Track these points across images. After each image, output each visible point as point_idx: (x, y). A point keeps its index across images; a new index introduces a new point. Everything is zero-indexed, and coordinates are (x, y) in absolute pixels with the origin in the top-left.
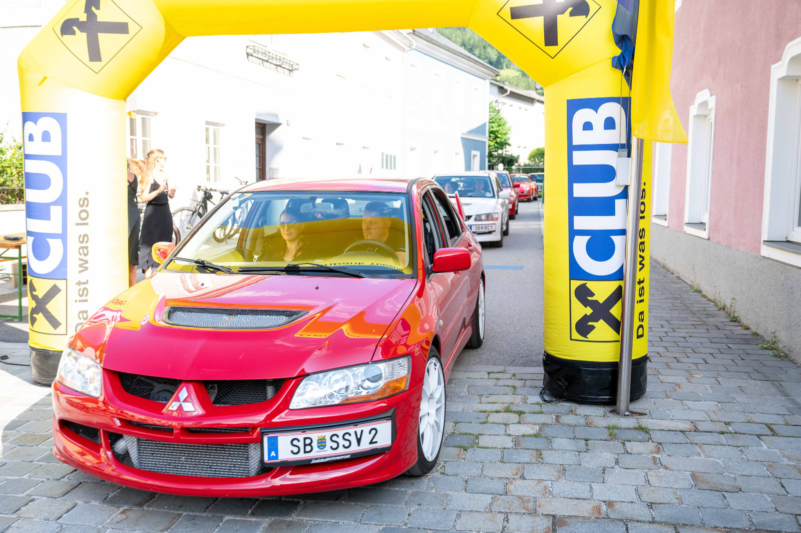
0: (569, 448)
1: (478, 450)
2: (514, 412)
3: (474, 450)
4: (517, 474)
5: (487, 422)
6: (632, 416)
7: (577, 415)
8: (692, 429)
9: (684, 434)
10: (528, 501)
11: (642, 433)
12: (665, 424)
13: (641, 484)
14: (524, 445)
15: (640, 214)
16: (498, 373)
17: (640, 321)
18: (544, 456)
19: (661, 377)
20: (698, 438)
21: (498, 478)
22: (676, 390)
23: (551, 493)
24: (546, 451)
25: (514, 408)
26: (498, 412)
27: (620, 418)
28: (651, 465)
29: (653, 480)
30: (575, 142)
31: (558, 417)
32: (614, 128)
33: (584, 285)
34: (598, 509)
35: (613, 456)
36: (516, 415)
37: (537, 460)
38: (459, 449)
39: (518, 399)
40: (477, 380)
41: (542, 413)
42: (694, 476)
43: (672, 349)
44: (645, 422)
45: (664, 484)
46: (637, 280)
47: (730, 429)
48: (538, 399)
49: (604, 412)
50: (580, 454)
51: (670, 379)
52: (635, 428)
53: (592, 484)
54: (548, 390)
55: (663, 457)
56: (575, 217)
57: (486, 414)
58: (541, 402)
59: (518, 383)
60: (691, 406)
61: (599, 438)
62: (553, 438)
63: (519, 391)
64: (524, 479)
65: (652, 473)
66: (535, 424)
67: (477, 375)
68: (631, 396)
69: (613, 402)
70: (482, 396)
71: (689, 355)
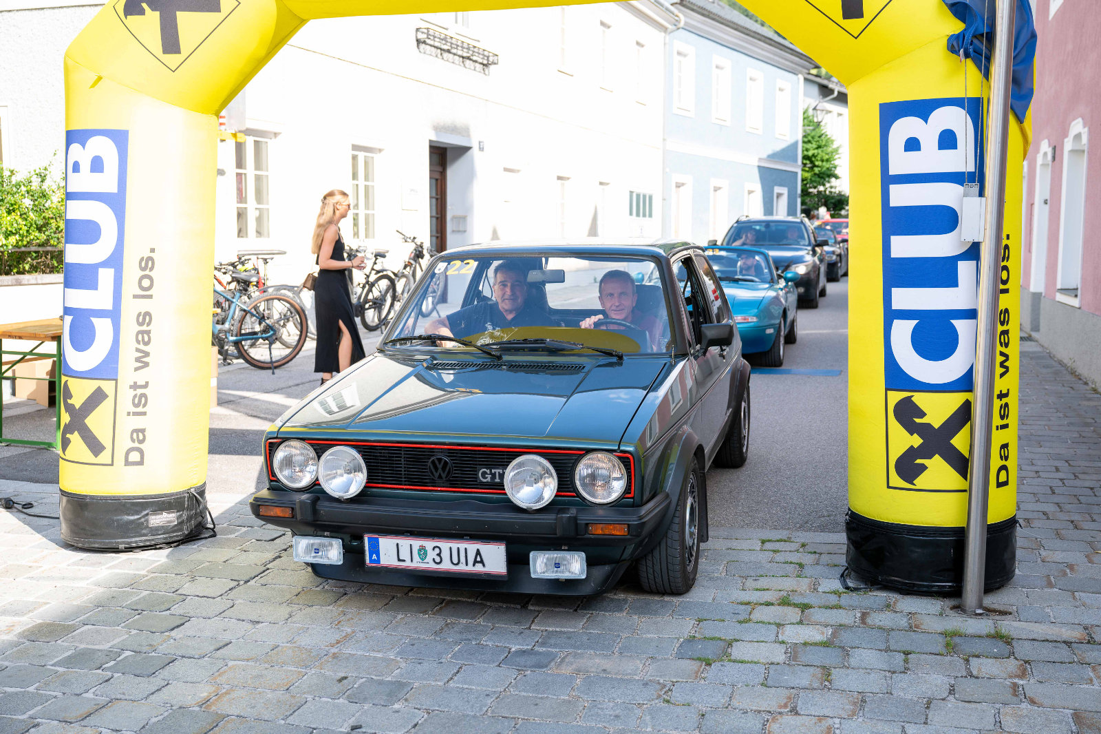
0: (877, 665)
1: (729, 665)
2: (795, 605)
3: (722, 665)
4: (785, 706)
5: (750, 620)
6: (987, 615)
7: (896, 612)
8: (1085, 639)
9: (1069, 647)
11: (1000, 643)
12: (1040, 630)
13: (987, 728)
14: (804, 659)
15: (1000, 286)
16: (778, 541)
17: (1002, 460)
18: (833, 677)
19: (1043, 553)
20: (1092, 655)
21: (755, 711)
22: (1065, 574)
24: (837, 669)
25: (797, 599)
26: (768, 604)
27: (967, 619)
28: (1008, 696)
29: (1008, 721)
30: (893, 171)
31: (864, 616)
32: (954, 147)
33: (908, 400)
35: (946, 679)
36: (797, 609)
37: (822, 684)
38: (698, 663)
39: (804, 585)
40: (742, 553)
41: (840, 608)
42: (1077, 717)
43: (1068, 507)
44: (1008, 626)
46: (997, 392)
48: (837, 585)
49: (942, 608)
50: (894, 676)
51: (1059, 556)
52: (988, 636)
53: (907, 726)
54: (855, 571)
55: (1029, 684)
56: (894, 290)
57: (749, 608)
58: (842, 589)
59: (808, 559)
60: (1088, 602)
61: (929, 650)
62: (852, 648)
63: (808, 571)
64: (797, 714)
65: (1008, 709)
66: (826, 626)
67: (745, 545)
68: (986, 584)
69: (955, 592)
70: (746, 578)
71: (1095, 517)
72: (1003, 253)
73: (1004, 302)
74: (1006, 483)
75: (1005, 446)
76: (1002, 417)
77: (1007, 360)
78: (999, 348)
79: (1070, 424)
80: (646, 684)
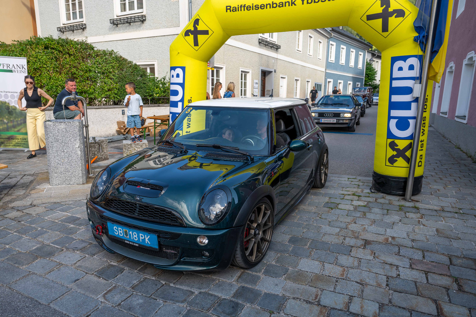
0: (379, 212)
1: (337, 210)
2: (357, 196)
4: (353, 221)
5: (344, 199)
6: (412, 201)
7: (385, 199)
8: (441, 210)
9: (436, 212)
10: (356, 233)
11: (415, 209)
12: (427, 206)
13: (410, 231)
14: (358, 209)
16: (352, 179)
17: (420, 159)
18: (366, 215)
20: (443, 214)
21: (344, 222)
22: (437, 192)
23: (367, 230)
24: (368, 213)
25: (357, 194)
26: (349, 195)
27: (406, 202)
28: (417, 223)
29: (417, 230)
30: (394, 77)
31: (376, 199)
32: (413, 69)
33: (393, 142)
34: (387, 239)
35: (399, 218)
37: (363, 216)
38: (329, 209)
39: (359, 190)
40: (342, 181)
41: (369, 197)
42: (437, 230)
43: (439, 174)
45: (421, 232)
46: (420, 140)
47: (461, 211)
48: (369, 191)
49: (399, 199)
50: (384, 216)
51: (435, 187)
52: (412, 207)
53: (387, 229)
54: (374, 188)
55: (423, 221)
56: (392, 111)
57: (344, 196)
58: (370, 192)
59: (361, 184)
60: (443, 200)
61: (394, 210)
62: (372, 208)
63: (361, 187)
64: (356, 223)
65: (417, 227)
66: (365, 201)
67: (343, 179)
68: (412, 193)
69: (403, 195)
70: (343, 188)
71: (447, 177)
72: (425, 100)
73: (425, 114)
74: (421, 166)
75: (421, 155)
76: (421, 147)
77: (424, 131)
78: (422, 128)
79: (441, 151)
80: (315, 213)
